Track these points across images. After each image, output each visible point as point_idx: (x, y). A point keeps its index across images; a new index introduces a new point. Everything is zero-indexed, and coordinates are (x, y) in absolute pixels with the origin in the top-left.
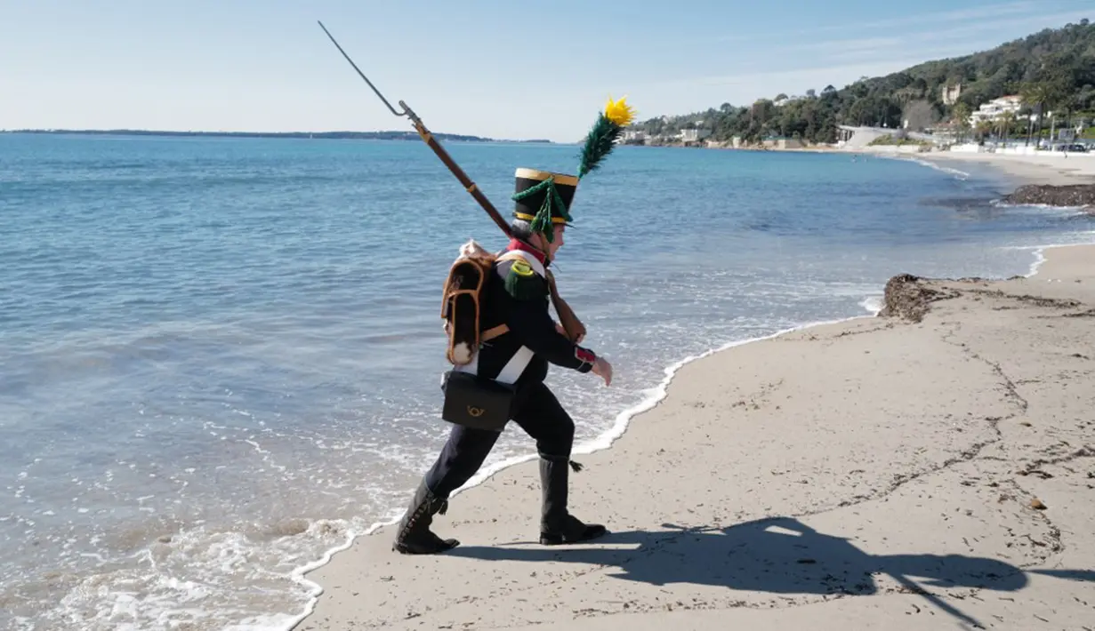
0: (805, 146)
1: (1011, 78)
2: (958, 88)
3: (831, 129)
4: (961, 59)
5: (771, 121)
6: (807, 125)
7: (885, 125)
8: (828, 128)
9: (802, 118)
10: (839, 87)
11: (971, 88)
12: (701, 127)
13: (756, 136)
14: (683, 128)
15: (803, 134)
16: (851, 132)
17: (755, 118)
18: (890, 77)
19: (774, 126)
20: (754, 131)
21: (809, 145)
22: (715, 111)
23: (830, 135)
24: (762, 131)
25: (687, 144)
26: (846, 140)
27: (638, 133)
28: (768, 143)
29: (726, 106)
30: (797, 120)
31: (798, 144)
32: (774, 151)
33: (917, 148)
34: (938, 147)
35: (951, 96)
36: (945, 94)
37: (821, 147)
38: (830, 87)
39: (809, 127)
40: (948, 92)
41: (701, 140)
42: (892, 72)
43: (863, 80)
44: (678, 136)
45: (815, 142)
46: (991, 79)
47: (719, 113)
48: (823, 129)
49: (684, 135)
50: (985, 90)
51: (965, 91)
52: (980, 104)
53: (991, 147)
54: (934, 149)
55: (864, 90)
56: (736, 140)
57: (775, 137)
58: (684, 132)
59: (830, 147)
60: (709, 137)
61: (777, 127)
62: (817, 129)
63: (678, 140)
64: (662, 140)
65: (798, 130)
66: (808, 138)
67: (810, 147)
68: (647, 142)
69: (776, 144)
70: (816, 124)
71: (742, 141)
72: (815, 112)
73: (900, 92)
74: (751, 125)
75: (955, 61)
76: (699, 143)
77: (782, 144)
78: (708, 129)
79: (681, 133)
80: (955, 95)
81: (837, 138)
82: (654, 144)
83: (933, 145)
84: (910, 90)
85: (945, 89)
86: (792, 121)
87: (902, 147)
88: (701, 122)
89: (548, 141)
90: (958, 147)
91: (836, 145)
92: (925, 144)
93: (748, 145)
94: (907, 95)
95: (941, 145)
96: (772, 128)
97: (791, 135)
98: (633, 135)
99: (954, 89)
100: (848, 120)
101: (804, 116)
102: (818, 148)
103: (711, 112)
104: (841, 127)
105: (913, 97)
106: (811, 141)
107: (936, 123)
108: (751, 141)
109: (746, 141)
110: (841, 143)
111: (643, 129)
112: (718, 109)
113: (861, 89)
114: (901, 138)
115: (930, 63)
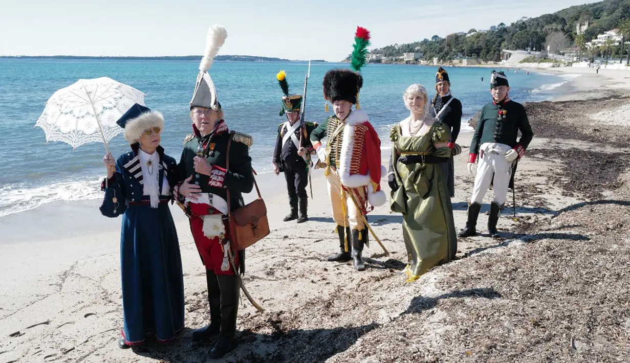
0: (480, 63)
1: (624, 17)
2: (587, 23)
3: (497, 52)
4: (595, 4)
5: (458, 47)
6: (482, 49)
7: (534, 49)
8: (495, 51)
9: (479, 45)
10: (508, 24)
11: (595, 23)
12: (418, 51)
13: (448, 56)
14: (405, 52)
15: (478, 56)
16: (510, 54)
17: (449, 45)
18: (543, 17)
19: (460, 50)
20: (447, 54)
21: (482, 62)
22: (428, 40)
23: (496, 56)
24: (452, 53)
25: (407, 62)
26: (507, 59)
27: (378, 55)
28: (455, 61)
29: (435, 37)
30: (475, 46)
31: (476, 62)
32: (459, 67)
33: (551, 64)
34: (565, 64)
35: (581, 29)
36: (578, 28)
37: (491, 64)
38: (502, 24)
39: (483, 50)
40: (581, 25)
41: (416, 60)
42: (544, 14)
43: (524, 20)
44: (401, 57)
45: (486, 61)
46: (609, 18)
47: (431, 41)
48: (492, 52)
49: (406, 57)
50: (604, 25)
51: (591, 26)
52: (598, 34)
53: (598, 63)
54: (562, 65)
55: (524, 25)
56: (435, 60)
57: (460, 57)
58: (405, 55)
59: (496, 64)
60: (421, 57)
61: (462, 51)
62: (488, 52)
63: (402, 60)
64: (392, 60)
65: (476, 53)
66: (482, 58)
67: (483, 65)
68: (383, 61)
69: (461, 62)
70: (488, 49)
71: (439, 60)
72: (488, 41)
73: (547, 27)
74: (446, 49)
75: (590, 6)
76: (415, 61)
77: (465, 62)
78: (422, 52)
79: (403, 55)
80: (585, 28)
81: (501, 58)
82: (386, 63)
83: (562, 62)
84: (554, 26)
85: (578, 25)
86: (472, 47)
87: (541, 63)
88: (419, 48)
89: (323, 61)
90: (577, 64)
91: (500, 63)
92: (557, 62)
93: (443, 63)
94: (552, 29)
95: (567, 63)
96: (459, 51)
97: (471, 56)
98: (374, 57)
99: (584, 25)
100: (510, 46)
101: (481, 43)
102: (489, 65)
103: (426, 41)
104: (504, 50)
105: (556, 30)
106: (484, 60)
107: (569, 47)
108: (445, 60)
109: (441, 60)
110: (504, 61)
111: (382, 53)
112: (430, 39)
113: (522, 26)
114: (541, 58)
115: (573, 7)
